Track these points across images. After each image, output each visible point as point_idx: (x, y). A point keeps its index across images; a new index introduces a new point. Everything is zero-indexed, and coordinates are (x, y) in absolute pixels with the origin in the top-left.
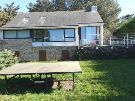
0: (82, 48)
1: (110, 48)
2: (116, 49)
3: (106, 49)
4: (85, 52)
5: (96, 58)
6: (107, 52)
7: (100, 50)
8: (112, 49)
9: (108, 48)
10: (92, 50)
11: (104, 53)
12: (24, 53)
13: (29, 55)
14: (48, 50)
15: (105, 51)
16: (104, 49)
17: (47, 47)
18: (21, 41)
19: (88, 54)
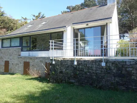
0: (54, 63)
1: (100, 65)
2: (113, 68)
3: (91, 67)
4: (58, 69)
5: (73, 81)
6: (94, 71)
7: (81, 67)
8: (102, 68)
9: (96, 64)
10: (68, 67)
11: (88, 74)
12: (13, 64)
13: (16, 66)
14: (32, 61)
15: (90, 71)
16: (88, 65)
17: (31, 58)
18: (11, 50)
19: (61, 72)
